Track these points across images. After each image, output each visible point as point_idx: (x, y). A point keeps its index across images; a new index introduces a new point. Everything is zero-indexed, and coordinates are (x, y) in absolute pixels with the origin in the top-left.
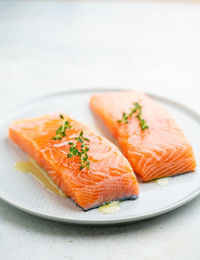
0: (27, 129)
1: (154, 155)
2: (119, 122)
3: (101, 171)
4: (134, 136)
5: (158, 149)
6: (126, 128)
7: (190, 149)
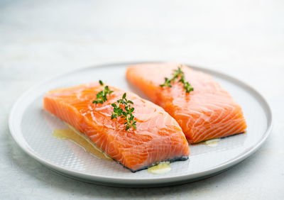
0: (64, 97)
1: (202, 116)
2: (162, 86)
3: (149, 131)
4: (179, 99)
5: (206, 110)
6: (169, 91)
7: (239, 109)
